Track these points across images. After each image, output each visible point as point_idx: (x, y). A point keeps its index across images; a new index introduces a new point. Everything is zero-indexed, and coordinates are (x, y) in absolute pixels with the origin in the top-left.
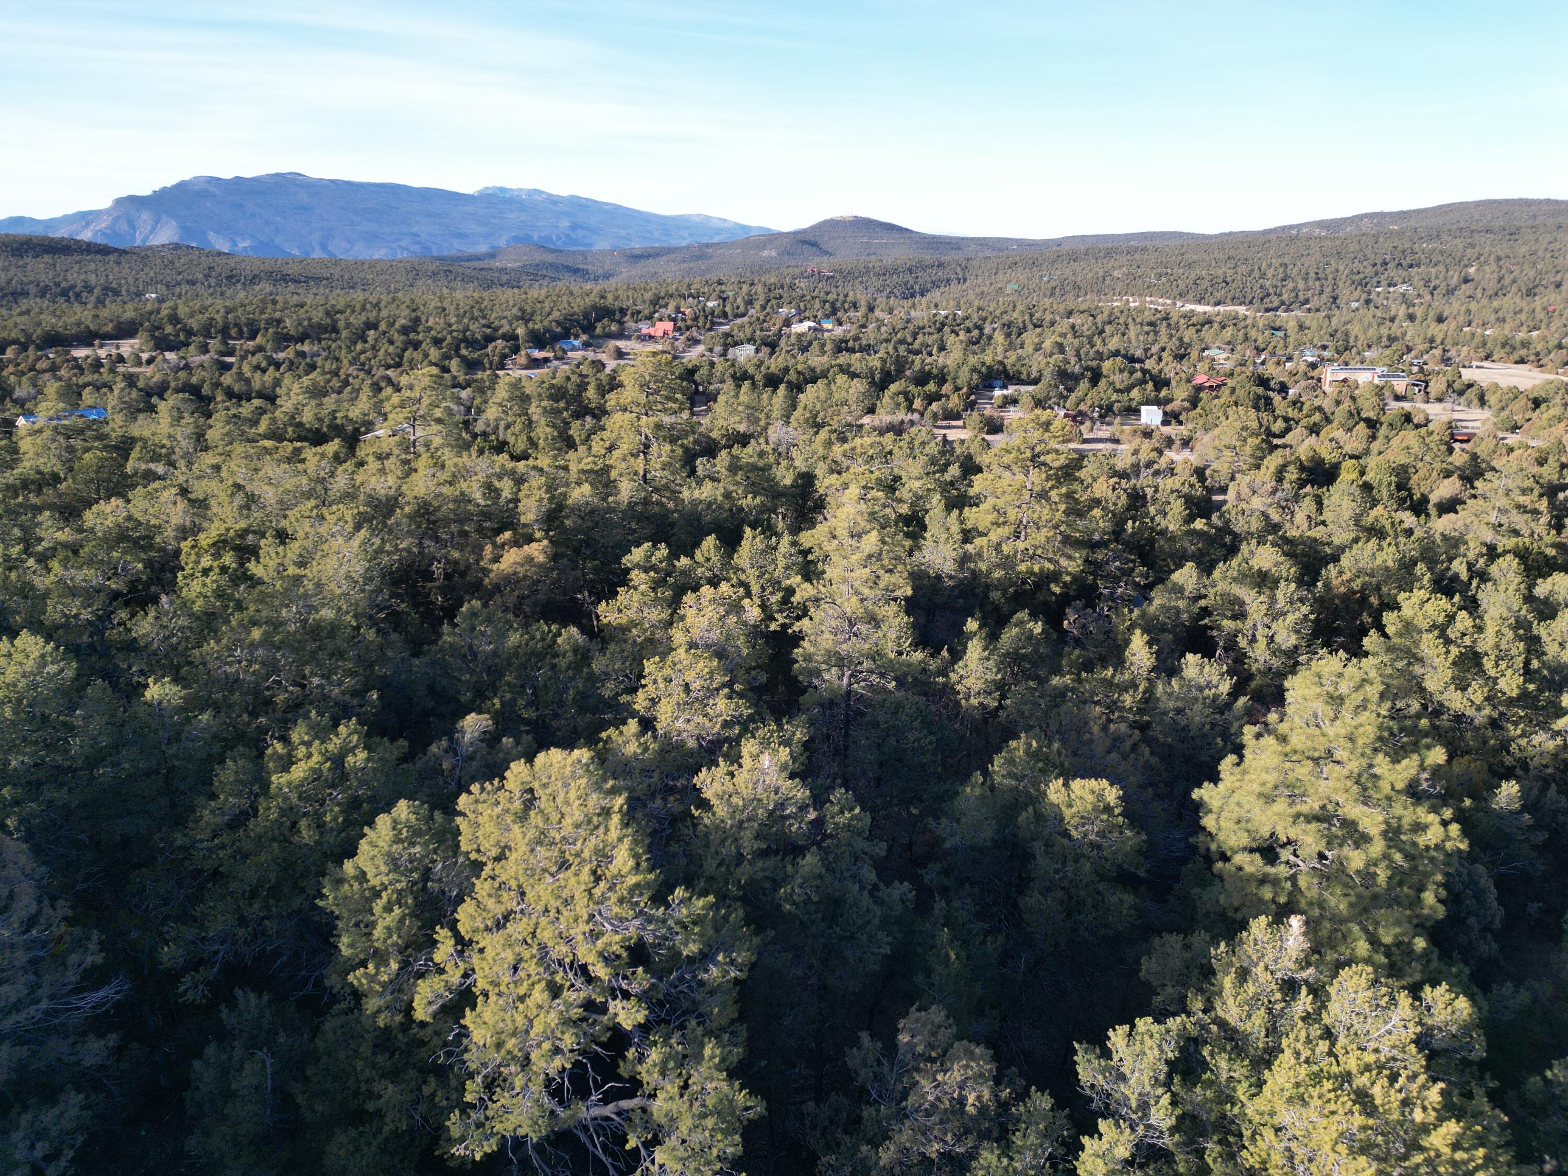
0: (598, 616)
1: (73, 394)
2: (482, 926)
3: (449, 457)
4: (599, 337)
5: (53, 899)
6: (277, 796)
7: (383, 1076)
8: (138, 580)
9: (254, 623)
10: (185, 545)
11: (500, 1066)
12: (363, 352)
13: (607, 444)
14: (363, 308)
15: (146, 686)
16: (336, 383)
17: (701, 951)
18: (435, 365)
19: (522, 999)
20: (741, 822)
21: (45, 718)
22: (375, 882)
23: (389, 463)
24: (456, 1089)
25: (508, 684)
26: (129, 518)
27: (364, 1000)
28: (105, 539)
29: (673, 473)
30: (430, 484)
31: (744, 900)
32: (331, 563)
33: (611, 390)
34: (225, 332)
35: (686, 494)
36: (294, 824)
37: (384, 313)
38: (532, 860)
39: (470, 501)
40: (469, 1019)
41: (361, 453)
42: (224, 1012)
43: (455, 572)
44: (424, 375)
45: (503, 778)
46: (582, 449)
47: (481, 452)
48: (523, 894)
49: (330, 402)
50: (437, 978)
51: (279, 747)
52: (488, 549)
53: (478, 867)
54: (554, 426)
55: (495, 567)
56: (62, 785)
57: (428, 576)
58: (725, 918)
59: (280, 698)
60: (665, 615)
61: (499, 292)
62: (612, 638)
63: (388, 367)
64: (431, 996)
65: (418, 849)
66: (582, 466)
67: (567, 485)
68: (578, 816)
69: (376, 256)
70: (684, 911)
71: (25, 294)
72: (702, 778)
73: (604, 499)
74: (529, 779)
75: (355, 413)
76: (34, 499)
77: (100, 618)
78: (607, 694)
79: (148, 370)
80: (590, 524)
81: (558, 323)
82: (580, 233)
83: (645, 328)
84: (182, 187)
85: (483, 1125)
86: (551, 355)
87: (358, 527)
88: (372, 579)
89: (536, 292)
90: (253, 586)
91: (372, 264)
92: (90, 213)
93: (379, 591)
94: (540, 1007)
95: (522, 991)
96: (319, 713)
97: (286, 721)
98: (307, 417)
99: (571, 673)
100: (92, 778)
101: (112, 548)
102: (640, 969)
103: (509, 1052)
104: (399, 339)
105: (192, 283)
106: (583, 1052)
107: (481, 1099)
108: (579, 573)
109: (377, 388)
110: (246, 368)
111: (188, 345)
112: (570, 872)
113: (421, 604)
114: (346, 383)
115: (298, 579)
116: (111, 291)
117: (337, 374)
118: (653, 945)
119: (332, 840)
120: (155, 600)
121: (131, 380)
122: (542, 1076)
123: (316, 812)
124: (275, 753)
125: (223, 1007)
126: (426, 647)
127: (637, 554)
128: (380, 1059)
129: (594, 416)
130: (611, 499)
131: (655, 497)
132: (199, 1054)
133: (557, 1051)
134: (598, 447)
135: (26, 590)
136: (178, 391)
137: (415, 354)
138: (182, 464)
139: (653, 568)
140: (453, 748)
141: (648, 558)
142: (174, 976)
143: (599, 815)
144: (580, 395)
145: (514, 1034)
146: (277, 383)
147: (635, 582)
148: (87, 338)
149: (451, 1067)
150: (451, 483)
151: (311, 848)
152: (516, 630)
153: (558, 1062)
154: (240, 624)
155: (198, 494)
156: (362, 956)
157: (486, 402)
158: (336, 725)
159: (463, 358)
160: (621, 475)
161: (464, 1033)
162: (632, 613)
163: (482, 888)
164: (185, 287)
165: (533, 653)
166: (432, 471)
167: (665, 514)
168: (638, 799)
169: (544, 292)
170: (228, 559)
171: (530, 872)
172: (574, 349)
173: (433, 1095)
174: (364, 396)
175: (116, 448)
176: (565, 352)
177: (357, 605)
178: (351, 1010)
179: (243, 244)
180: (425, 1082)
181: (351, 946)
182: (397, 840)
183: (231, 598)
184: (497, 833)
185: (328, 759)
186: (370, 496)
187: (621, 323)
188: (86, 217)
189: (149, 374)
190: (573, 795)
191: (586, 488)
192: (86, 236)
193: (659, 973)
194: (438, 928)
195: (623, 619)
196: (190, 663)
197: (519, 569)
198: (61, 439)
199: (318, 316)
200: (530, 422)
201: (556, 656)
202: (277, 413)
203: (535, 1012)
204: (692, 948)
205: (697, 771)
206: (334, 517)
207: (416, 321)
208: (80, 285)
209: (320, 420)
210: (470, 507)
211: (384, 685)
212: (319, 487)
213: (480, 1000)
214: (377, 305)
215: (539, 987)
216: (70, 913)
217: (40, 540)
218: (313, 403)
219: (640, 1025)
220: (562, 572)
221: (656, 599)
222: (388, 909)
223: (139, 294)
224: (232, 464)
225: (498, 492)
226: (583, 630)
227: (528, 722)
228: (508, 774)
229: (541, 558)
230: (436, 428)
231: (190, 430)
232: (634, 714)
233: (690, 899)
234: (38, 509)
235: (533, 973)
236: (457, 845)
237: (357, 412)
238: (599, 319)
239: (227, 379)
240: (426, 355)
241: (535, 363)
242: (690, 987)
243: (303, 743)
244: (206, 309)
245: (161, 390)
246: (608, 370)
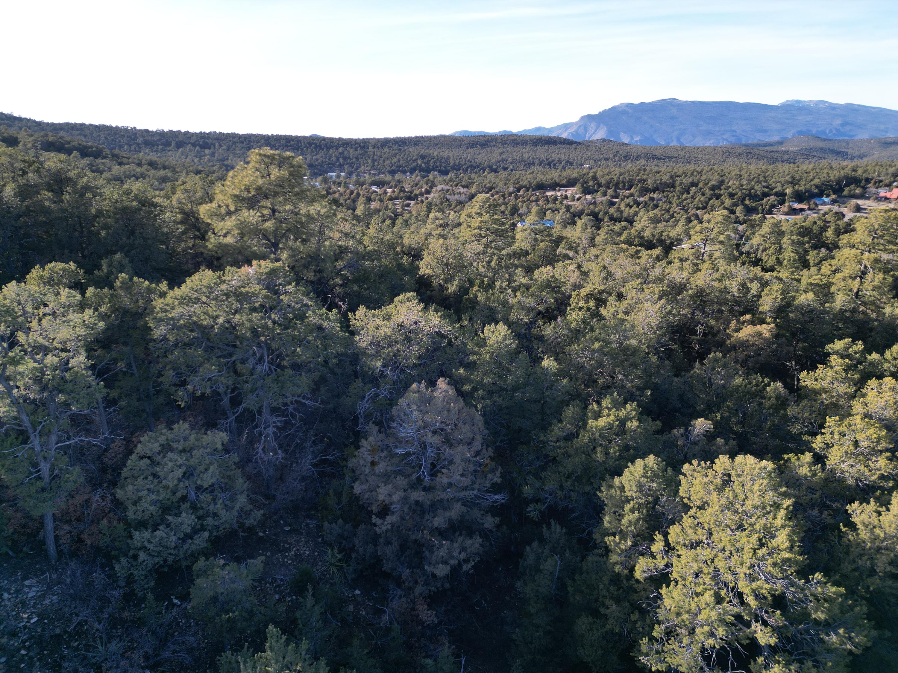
0: (799, 380)
1: (542, 213)
2: (682, 542)
3: (723, 266)
4: (845, 197)
5: (488, 446)
6: (589, 431)
7: (612, 598)
8: (550, 307)
9: (597, 339)
10: (574, 294)
11: (676, 626)
12: (686, 199)
13: (834, 268)
14: (692, 174)
15: (543, 359)
16: (667, 216)
17: (826, 620)
18: (727, 209)
19: (698, 595)
20: (879, 549)
21: (501, 364)
22: (629, 494)
23: (686, 265)
24: (649, 626)
25: (728, 407)
26: (553, 276)
27: (610, 554)
28: (541, 286)
29: (880, 294)
30: (707, 279)
31: (870, 601)
32: (642, 314)
33: (846, 232)
34: (616, 186)
35: (888, 310)
36: (594, 448)
37: (703, 178)
38: (721, 516)
39: (729, 293)
40: (664, 590)
41: (671, 256)
42: (545, 529)
43: (709, 332)
44: (719, 214)
45: (713, 462)
46: (813, 269)
47: (743, 264)
48: (711, 534)
49: (661, 226)
50: (651, 560)
51: (595, 406)
52: (734, 323)
53: (687, 508)
54: (797, 253)
55: (735, 334)
56: (500, 396)
57: (693, 332)
58: (851, 608)
59: (601, 381)
60: (851, 390)
61: (780, 166)
62: (806, 396)
63: (698, 209)
64: (645, 568)
65: (655, 485)
66: (811, 280)
67: (797, 291)
68: (757, 501)
69: (707, 144)
70: (820, 589)
71: (533, 164)
72: (854, 507)
73: (822, 304)
74: (729, 468)
75: (673, 234)
76: (517, 262)
77: (531, 322)
78: (794, 431)
79: (576, 203)
80: (808, 319)
81: (816, 186)
82: (848, 128)
83: (883, 192)
84: (614, 109)
85: (660, 653)
86: (806, 207)
87: (660, 298)
88: (661, 328)
89: (806, 166)
90: (600, 320)
91: (703, 149)
92: (569, 124)
93: (664, 335)
94: (707, 604)
95: (699, 590)
96: (619, 395)
97: (601, 394)
98: (647, 234)
99: (771, 411)
100: (513, 396)
101: (542, 290)
102: (778, 612)
103: (683, 621)
104: (708, 192)
105: (607, 159)
106: (729, 644)
107: (661, 638)
108: (792, 349)
109: (689, 220)
110: (622, 205)
111: (597, 191)
112: (744, 534)
113: (686, 347)
114: (672, 216)
115: (623, 321)
116: (570, 163)
117: (668, 211)
118: (791, 601)
119: (611, 463)
120: (555, 319)
121: (568, 207)
122: (700, 645)
123: (606, 446)
124: (593, 409)
125: (544, 526)
126: (683, 373)
127: (839, 345)
128: (612, 588)
129: (828, 248)
130: (827, 305)
131: (862, 308)
132: (530, 544)
133: (712, 634)
134: (826, 269)
135: (505, 303)
136: (588, 215)
137: (716, 202)
138: (581, 252)
139: (848, 356)
140: (686, 434)
141: (846, 349)
142: (527, 502)
143: (771, 506)
144: (821, 233)
145: (688, 612)
146: (636, 214)
147: (833, 363)
148: (554, 186)
149: (649, 612)
150: (720, 281)
151: (600, 464)
152: (741, 376)
153: (711, 641)
154: (590, 339)
155: (585, 269)
156: (614, 530)
157: (754, 233)
158: (626, 403)
159: (746, 206)
160: (839, 290)
161: (659, 597)
162: (825, 384)
163: (687, 521)
164: (603, 162)
165: (748, 392)
166: (710, 272)
167: (867, 321)
168: (801, 505)
169: (811, 166)
170: (592, 304)
171: (718, 523)
172: (824, 203)
173: (635, 622)
174: (680, 225)
175: (554, 241)
176: (817, 205)
177: (650, 340)
178: (603, 556)
179: (637, 139)
180: (633, 613)
181: (610, 522)
182: (644, 476)
183: (589, 324)
184: (702, 493)
185: (618, 420)
186: (671, 281)
187: (864, 188)
188: (566, 126)
189: (577, 205)
190: (756, 487)
191: (810, 296)
192: (564, 136)
193: (793, 621)
194: (657, 533)
195: (818, 386)
196: (564, 353)
197: (751, 339)
198: (533, 234)
199: (666, 178)
200: (781, 248)
201: (763, 398)
202: (632, 231)
203: (704, 606)
204: (820, 616)
205: (851, 501)
206: (649, 291)
207: (722, 182)
208: (557, 159)
209: (653, 236)
210: (728, 296)
211: (655, 388)
212: (645, 273)
213: (672, 583)
214: (700, 173)
215: (709, 593)
216: (492, 455)
217: (515, 281)
218: (652, 226)
219: (770, 646)
220: (779, 346)
221: (846, 378)
222: (632, 511)
223: (581, 165)
224: (604, 256)
225: (748, 290)
226: (786, 386)
227: (735, 433)
228: (716, 461)
229: (767, 335)
230: (718, 246)
231: (589, 235)
232: (810, 450)
233: (826, 583)
234: (517, 267)
235: (708, 583)
236: (677, 491)
237: (675, 233)
238: (847, 185)
239: (612, 210)
240: (723, 203)
241: (793, 211)
242: (812, 639)
243: (607, 408)
244: (610, 173)
245: (579, 215)
246: (846, 219)
